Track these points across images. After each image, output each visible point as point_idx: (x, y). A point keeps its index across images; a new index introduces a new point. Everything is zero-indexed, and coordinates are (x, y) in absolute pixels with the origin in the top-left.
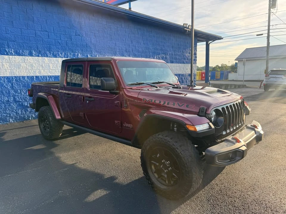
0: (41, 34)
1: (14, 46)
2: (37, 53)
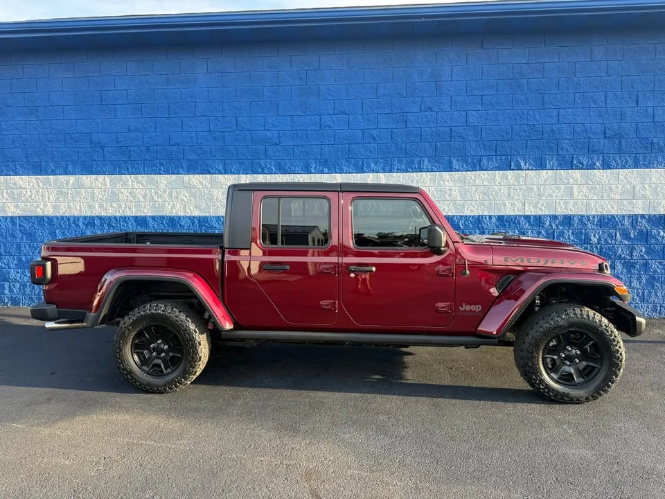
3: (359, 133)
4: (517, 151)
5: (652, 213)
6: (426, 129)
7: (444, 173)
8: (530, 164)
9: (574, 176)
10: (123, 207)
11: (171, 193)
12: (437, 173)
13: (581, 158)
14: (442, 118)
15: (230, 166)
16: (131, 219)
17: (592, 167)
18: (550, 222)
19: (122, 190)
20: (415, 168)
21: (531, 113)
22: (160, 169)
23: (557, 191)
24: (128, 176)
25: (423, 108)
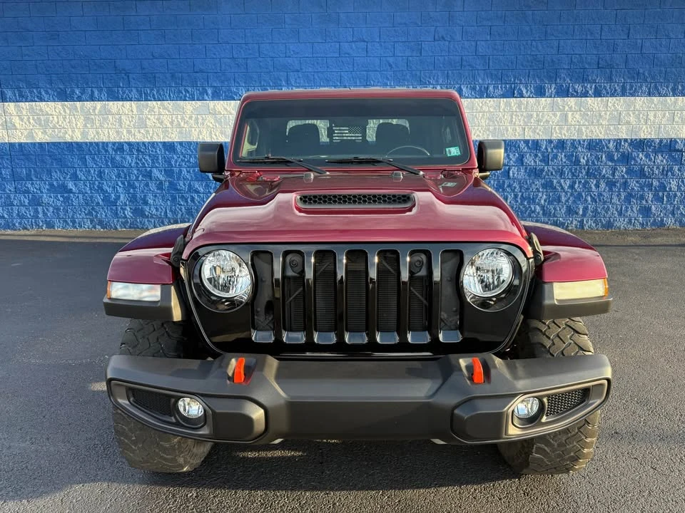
3: (377, 61)
4: (521, 80)
5: (634, 137)
6: (439, 58)
8: (531, 93)
9: (569, 103)
10: (151, 132)
11: (197, 119)
13: (576, 87)
14: (454, 47)
16: (160, 144)
17: (585, 95)
18: (546, 146)
19: (149, 116)
21: (534, 43)
22: (185, 96)
23: (553, 117)
24: (154, 103)
25: (436, 37)
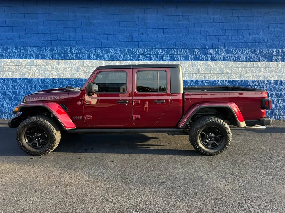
0: (100, 37)
1: (76, 51)
2: (95, 57)
3: (112, 43)
4: (178, 53)
5: (230, 79)
6: (141, 42)
7: (148, 62)
8: (183, 59)
9: (200, 63)
10: (6, 74)
11: (28, 68)
12: (145, 62)
13: (203, 56)
14: (147, 38)
15: (55, 56)
16: (10, 79)
17: (207, 60)
18: (190, 83)
19: (5, 66)
20: (136, 59)
21: (183, 37)
22: (22, 57)
23: (193, 70)
24: (7, 60)
25: (139, 33)
